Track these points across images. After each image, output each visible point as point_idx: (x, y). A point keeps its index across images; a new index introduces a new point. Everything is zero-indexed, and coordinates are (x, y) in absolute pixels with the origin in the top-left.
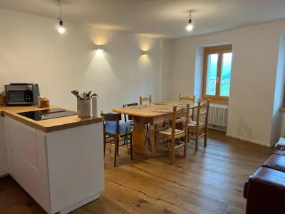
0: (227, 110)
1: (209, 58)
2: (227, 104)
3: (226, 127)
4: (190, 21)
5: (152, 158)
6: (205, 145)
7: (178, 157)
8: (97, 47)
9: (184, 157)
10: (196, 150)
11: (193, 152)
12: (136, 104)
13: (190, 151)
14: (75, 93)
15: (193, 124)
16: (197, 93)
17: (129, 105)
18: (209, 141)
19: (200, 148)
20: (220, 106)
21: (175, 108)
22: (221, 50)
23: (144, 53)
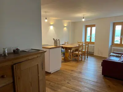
0: (94, 46)
1: (87, 29)
2: (94, 44)
3: (94, 52)
4: (84, 18)
5: (71, 61)
6: (87, 58)
7: (80, 61)
8: (51, 25)
9: (81, 61)
10: (85, 59)
11: (84, 59)
12: (64, 44)
13: (83, 59)
14: (54, 39)
15: (84, 50)
18: (88, 57)
20: (92, 45)
21: (79, 45)
22: (91, 26)
23: (65, 27)
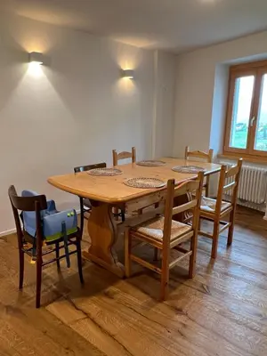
1: (237, 83)
3: (264, 204)
5: (124, 278)
11: (207, 260)
12: (103, 166)
16: (215, 144)
17: (86, 168)
19: (221, 250)
23: (125, 74)
